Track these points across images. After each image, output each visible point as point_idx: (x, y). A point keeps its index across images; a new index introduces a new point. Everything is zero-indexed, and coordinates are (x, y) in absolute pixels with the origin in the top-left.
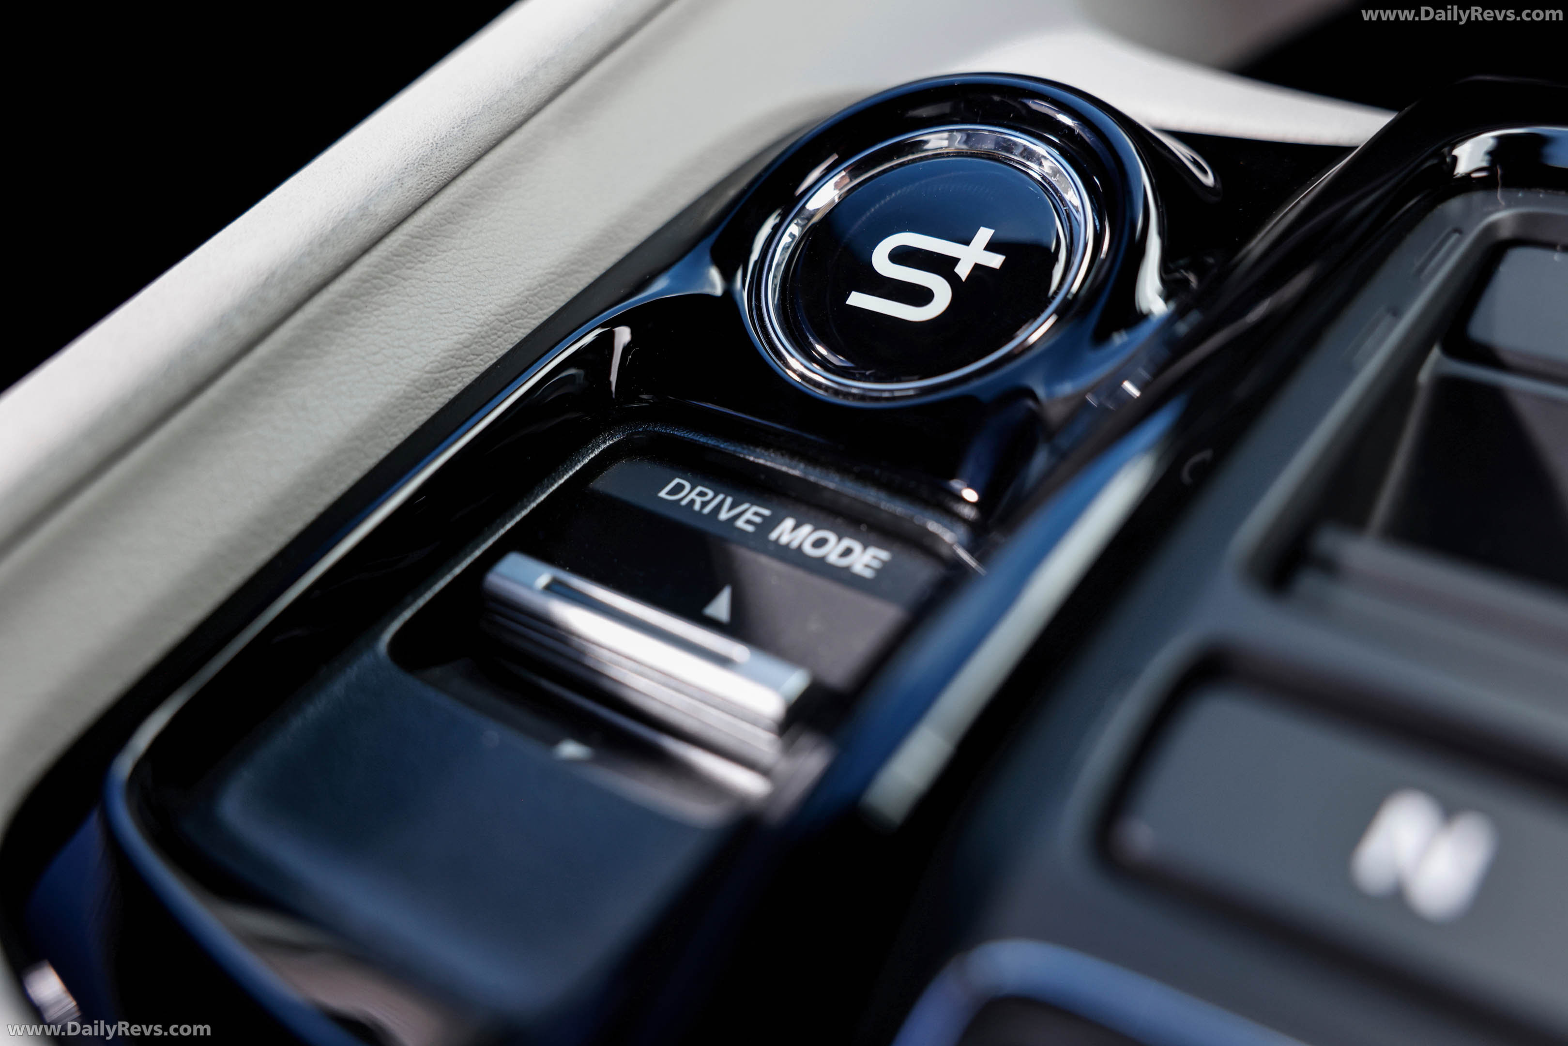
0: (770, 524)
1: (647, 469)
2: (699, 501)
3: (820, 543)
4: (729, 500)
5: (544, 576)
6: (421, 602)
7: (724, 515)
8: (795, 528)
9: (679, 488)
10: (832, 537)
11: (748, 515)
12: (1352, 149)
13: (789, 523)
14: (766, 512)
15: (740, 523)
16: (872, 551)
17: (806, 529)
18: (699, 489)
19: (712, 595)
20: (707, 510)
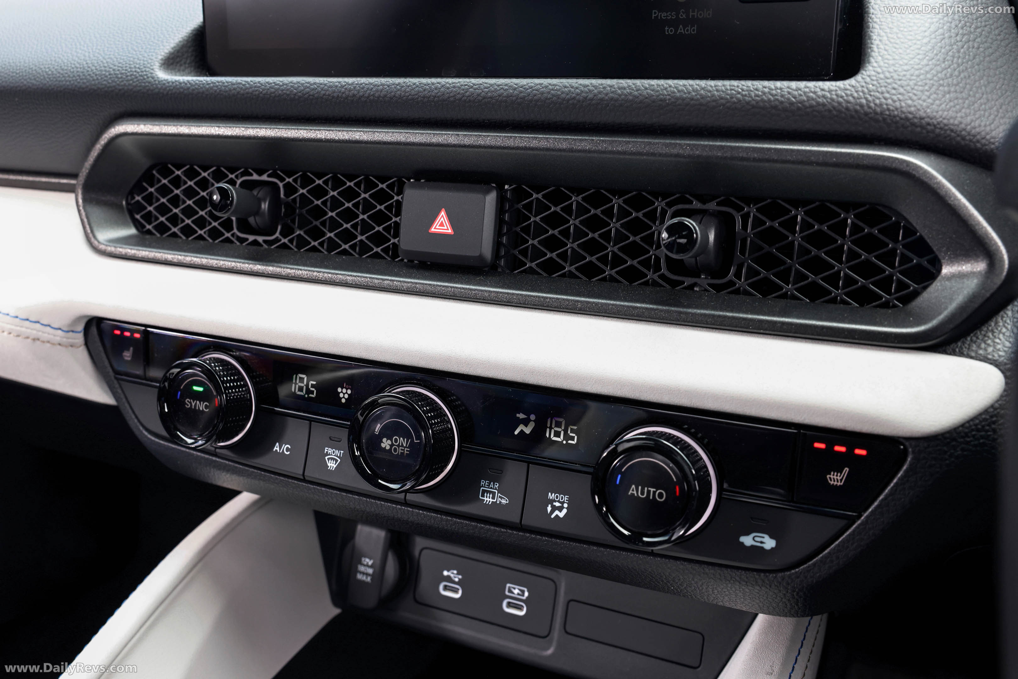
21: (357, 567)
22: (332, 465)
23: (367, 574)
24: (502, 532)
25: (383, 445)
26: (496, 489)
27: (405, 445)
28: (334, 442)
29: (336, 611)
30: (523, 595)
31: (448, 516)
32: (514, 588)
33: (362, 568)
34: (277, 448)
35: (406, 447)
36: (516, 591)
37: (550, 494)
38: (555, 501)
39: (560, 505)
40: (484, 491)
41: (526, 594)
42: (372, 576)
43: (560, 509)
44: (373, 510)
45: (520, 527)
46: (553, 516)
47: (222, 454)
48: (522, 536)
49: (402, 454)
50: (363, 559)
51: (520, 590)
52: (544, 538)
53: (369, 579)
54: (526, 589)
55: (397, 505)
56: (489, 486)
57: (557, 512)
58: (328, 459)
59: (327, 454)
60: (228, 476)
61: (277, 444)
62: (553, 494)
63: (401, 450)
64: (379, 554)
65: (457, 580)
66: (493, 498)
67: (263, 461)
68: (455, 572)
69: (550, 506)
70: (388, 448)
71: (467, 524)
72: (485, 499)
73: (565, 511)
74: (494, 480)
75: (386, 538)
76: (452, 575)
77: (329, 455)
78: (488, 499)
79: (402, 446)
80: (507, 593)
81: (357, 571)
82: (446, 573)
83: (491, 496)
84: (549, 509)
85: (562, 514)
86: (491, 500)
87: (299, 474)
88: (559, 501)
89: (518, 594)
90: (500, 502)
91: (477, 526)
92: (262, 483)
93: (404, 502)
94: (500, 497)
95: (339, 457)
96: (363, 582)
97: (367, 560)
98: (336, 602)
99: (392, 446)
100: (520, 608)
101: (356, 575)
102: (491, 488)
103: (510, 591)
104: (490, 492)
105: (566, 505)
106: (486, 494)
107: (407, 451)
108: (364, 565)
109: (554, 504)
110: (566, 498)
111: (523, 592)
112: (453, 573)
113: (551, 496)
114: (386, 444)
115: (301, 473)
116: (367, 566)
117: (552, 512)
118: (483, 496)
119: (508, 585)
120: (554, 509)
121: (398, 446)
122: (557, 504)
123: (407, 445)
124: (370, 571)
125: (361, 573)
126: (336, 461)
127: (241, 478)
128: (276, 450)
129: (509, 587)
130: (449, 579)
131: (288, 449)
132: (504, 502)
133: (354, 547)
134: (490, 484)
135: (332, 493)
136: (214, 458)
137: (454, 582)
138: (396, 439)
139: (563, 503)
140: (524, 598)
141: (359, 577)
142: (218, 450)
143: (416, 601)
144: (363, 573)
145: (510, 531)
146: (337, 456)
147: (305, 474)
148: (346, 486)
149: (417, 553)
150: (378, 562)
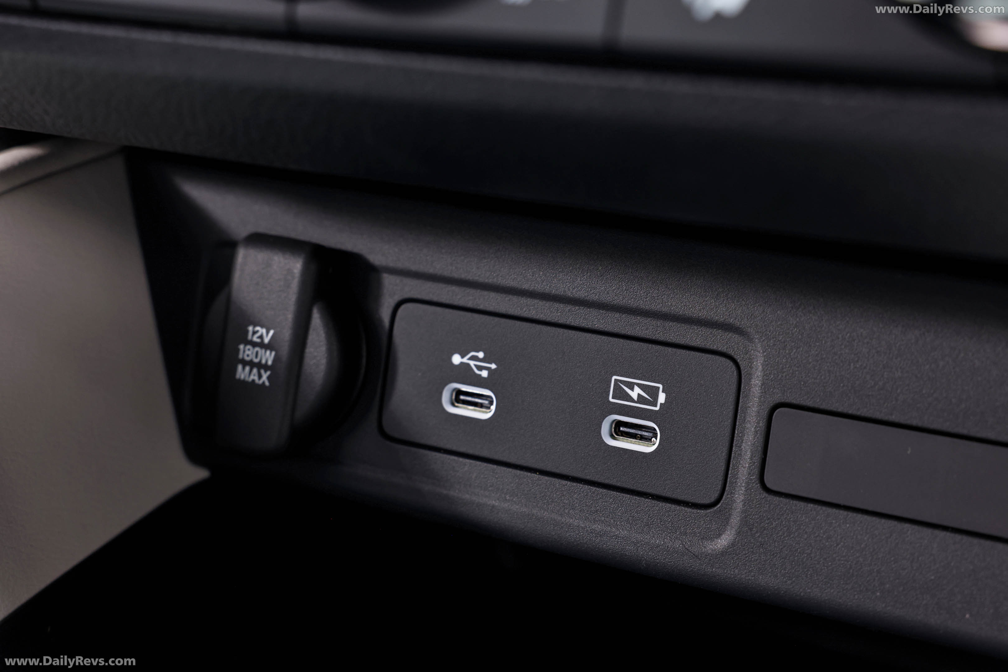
23: (260, 366)
33: (247, 353)
41: (662, 398)
42: (274, 368)
50: (251, 329)
53: (264, 377)
75: (305, 273)
81: (236, 361)
82: (457, 359)
96: (250, 387)
97: (262, 331)
100: (644, 435)
101: (235, 370)
108: (254, 344)
111: (653, 393)
116: (262, 345)
124: (268, 357)
125: (245, 363)
130: (464, 374)
133: (228, 303)
137: (477, 380)
141: (242, 373)
143: (383, 434)
144: (252, 364)
149: (385, 314)
150: (287, 334)
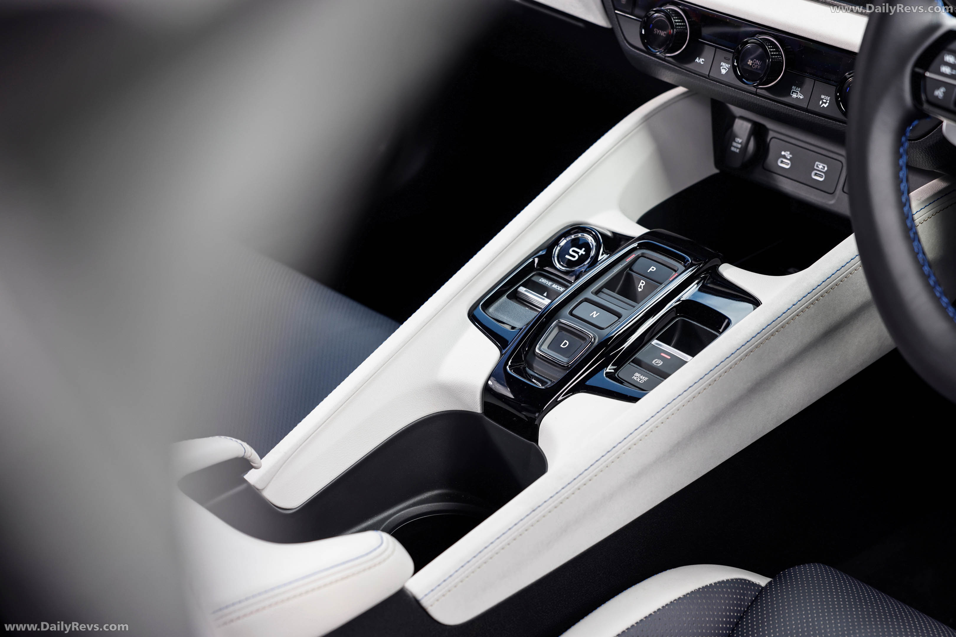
0: (552, 285)
1: (539, 277)
2: (544, 281)
3: (557, 287)
4: (548, 282)
5: (525, 289)
6: (510, 291)
7: (547, 283)
8: (555, 285)
9: (542, 280)
10: (559, 287)
11: (550, 284)
12: (634, 238)
13: (554, 285)
14: (552, 283)
15: (549, 285)
16: (563, 289)
17: (556, 286)
18: (545, 280)
19: (544, 293)
20: (545, 283)
21: (732, 143)
22: (723, 72)
23: (737, 148)
24: (799, 112)
25: (749, 63)
26: (799, 91)
27: (758, 64)
28: (726, 60)
29: (716, 171)
30: (824, 169)
31: (775, 102)
32: (820, 165)
33: (734, 144)
34: (697, 60)
35: (759, 65)
36: (821, 167)
37: (822, 95)
38: (824, 99)
39: (826, 101)
40: (793, 92)
41: (826, 169)
42: (740, 149)
43: (826, 103)
44: (740, 97)
45: (807, 110)
46: (821, 106)
47: (668, 60)
48: (808, 115)
49: (757, 68)
50: (736, 139)
51: (823, 166)
52: (817, 116)
53: (738, 151)
54: (826, 166)
55: (752, 94)
56: (796, 89)
57: (824, 104)
58: (722, 68)
59: (722, 66)
60: (669, 73)
61: (698, 58)
62: (824, 96)
63: (757, 66)
64: (745, 137)
65: (789, 157)
66: (797, 95)
67: (690, 66)
68: (789, 153)
69: (821, 101)
70: (751, 64)
71: (783, 107)
72: (793, 95)
73: (827, 104)
74: (798, 86)
75: (751, 127)
76: (786, 155)
77: (723, 66)
78: (794, 96)
79: (757, 64)
80: (815, 167)
81: (731, 145)
82: (783, 153)
83: (796, 94)
84: (821, 102)
85: (826, 106)
86: (796, 96)
87: (706, 75)
88: (825, 99)
89: (822, 168)
90: (800, 97)
91: (788, 108)
92: (687, 78)
93: (755, 93)
94: (800, 95)
95: (728, 68)
96: (734, 152)
97: (739, 139)
98: (717, 163)
99: (752, 64)
100: (821, 176)
101: (731, 147)
102: (797, 90)
103: (817, 166)
104: (796, 92)
105: (828, 102)
106: (794, 93)
107: (759, 67)
108: (736, 142)
109: (823, 100)
110: (829, 98)
111: (824, 167)
112: (787, 154)
113: (823, 97)
114: (750, 63)
115: (708, 74)
116: (738, 143)
117: (822, 104)
118: (792, 94)
119: (817, 163)
120: (823, 103)
121: (756, 64)
122: (824, 101)
123: (760, 63)
124: (739, 146)
125: (733, 146)
126: (726, 70)
127: (676, 75)
128: (697, 61)
129: (817, 164)
130: (784, 157)
131: (703, 61)
132: (801, 97)
133: (732, 131)
134: (796, 88)
135: (721, 86)
136: (664, 62)
137: (787, 159)
138: (755, 61)
139: (827, 100)
140: (824, 171)
141: (733, 149)
142: (666, 58)
143: (764, 168)
144: (735, 147)
145: (803, 112)
146: (727, 67)
147: (710, 75)
148: (729, 83)
149: (768, 140)
150: (745, 141)
